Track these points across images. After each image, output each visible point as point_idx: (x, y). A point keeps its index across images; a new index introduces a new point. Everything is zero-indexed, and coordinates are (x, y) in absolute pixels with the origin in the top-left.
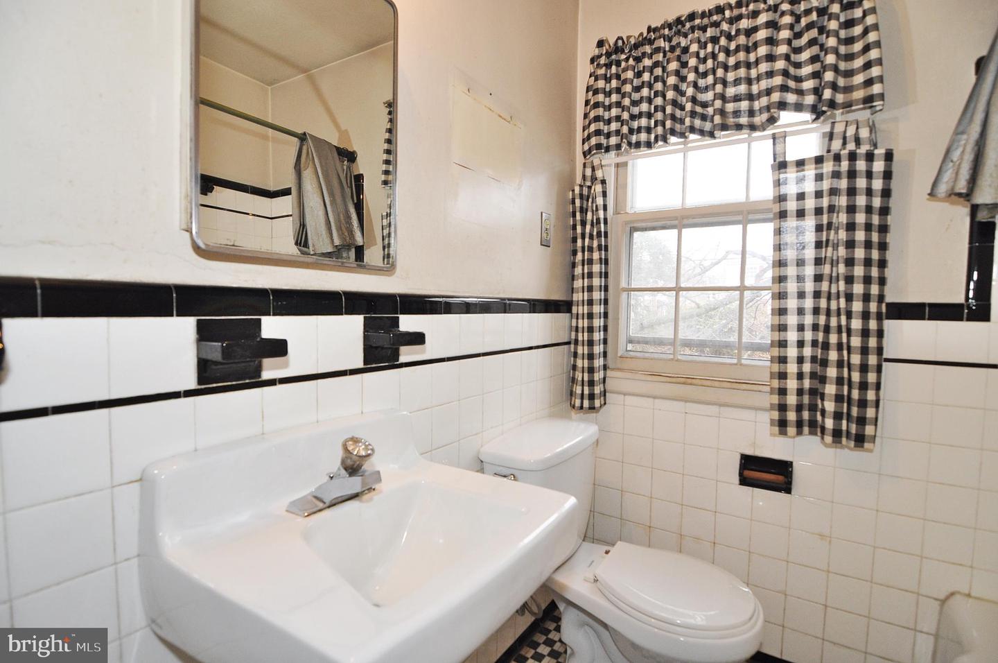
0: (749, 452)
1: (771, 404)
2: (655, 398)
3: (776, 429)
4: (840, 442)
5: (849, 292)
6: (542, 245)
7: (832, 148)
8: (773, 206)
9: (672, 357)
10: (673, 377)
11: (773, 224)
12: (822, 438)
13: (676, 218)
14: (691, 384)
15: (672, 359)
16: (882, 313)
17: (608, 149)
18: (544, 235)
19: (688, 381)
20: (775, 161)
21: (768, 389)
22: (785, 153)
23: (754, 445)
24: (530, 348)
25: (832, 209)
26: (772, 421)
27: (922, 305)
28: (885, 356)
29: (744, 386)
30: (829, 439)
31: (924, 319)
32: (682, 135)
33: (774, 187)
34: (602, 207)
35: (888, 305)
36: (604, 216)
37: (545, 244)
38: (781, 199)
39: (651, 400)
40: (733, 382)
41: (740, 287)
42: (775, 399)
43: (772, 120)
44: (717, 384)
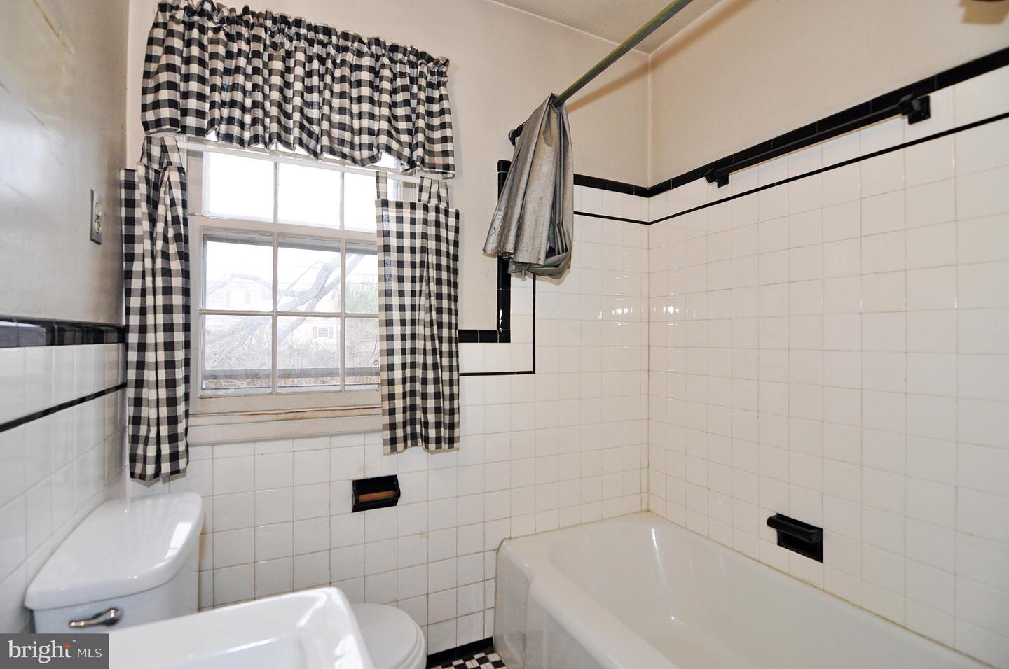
0: (360, 477)
1: (383, 425)
2: (255, 441)
3: (388, 448)
4: (441, 447)
5: (440, 320)
6: (92, 240)
7: (422, 199)
8: (377, 239)
9: (270, 390)
10: (281, 414)
11: (377, 256)
12: (427, 447)
13: (271, 234)
14: (302, 419)
15: (271, 394)
16: (452, 337)
17: (184, 130)
18: (96, 225)
19: (298, 415)
20: (378, 197)
21: (380, 411)
22: (387, 193)
23: (364, 468)
24: (83, 400)
25: (424, 250)
26: (384, 441)
27: (475, 332)
28: (460, 372)
29: (356, 412)
30: (432, 446)
31: (477, 342)
32: (287, 144)
33: (378, 221)
34: (181, 202)
35: (460, 331)
36: (184, 214)
37: (96, 239)
38: (386, 234)
39: (251, 445)
40: (345, 410)
41: (341, 313)
42: (386, 420)
43: (373, 159)
44: (329, 414)
